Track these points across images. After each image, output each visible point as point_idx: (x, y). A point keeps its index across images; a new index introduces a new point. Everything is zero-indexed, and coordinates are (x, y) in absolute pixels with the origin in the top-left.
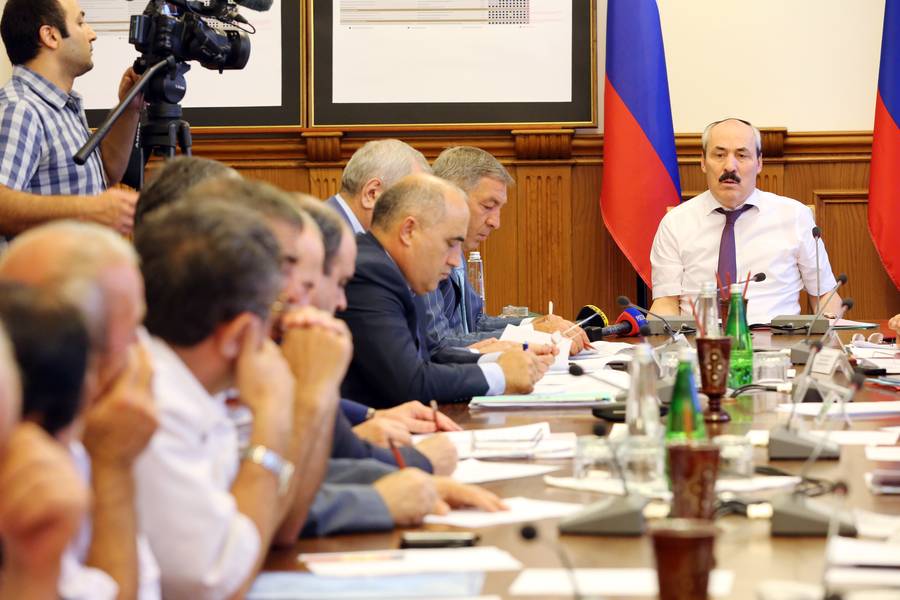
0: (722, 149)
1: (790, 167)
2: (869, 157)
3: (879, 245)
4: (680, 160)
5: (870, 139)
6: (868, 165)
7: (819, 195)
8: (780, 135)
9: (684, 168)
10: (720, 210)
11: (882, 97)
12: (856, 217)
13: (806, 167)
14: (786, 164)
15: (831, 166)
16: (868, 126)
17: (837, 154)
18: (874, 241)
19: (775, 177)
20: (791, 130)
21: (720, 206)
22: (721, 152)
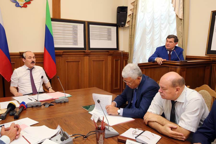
0: (30, 57)
4: (10, 57)
9: (11, 58)
10: (28, 69)
16: (43, 51)
21: (29, 68)
22: (30, 58)
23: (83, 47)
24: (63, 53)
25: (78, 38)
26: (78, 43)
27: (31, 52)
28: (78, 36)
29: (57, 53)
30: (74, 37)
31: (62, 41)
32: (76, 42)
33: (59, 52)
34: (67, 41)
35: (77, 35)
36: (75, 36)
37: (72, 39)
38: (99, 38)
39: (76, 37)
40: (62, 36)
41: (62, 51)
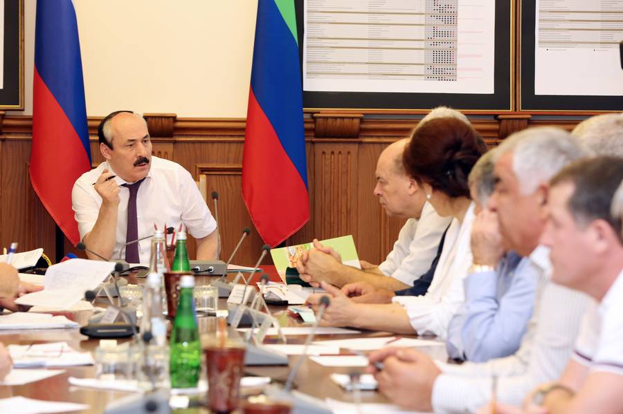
0: (132, 140)
1: (177, 145)
2: (243, 139)
3: (250, 207)
5: (244, 125)
6: (243, 145)
7: (200, 168)
8: (171, 119)
10: (124, 185)
11: (253, 91)
12: (229, 185)
13: (191, 145)
14: (175, 142)
15: (210, 145)
16: (242, 113)
17: (215, 136)
18: (246, 204)
19: (166, 153)
20: (179, 116)
21: (125, 182)
22: (131, 143)
23: (490, 90)
24: (362, 120)
25: (460, 38)
26: (458, 66)
27: (131, 112)
28: (463, 23)
29: (330, 121)
30: (436, 33)
31: (364, 56)
32: (443, 61)
33: (343, 118)
34: (387, 56)
35: (455, 24)
36: (440, 29)
37: (422, 45)
38: (598, 36)
39: (447, 34)
40: (364, 32)
41: (358, 112)
